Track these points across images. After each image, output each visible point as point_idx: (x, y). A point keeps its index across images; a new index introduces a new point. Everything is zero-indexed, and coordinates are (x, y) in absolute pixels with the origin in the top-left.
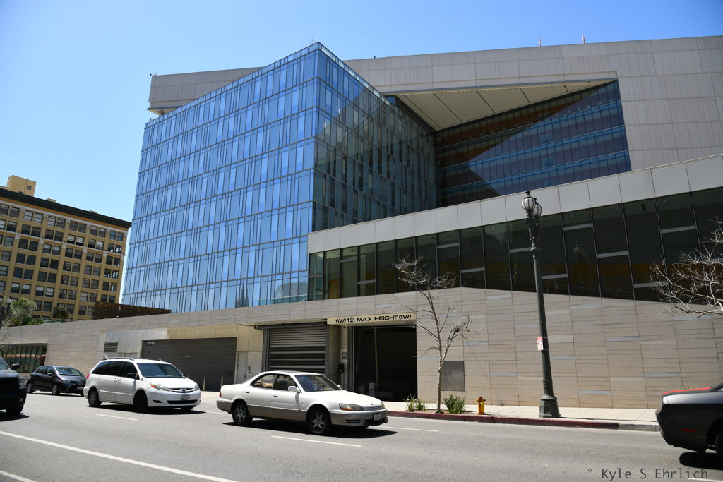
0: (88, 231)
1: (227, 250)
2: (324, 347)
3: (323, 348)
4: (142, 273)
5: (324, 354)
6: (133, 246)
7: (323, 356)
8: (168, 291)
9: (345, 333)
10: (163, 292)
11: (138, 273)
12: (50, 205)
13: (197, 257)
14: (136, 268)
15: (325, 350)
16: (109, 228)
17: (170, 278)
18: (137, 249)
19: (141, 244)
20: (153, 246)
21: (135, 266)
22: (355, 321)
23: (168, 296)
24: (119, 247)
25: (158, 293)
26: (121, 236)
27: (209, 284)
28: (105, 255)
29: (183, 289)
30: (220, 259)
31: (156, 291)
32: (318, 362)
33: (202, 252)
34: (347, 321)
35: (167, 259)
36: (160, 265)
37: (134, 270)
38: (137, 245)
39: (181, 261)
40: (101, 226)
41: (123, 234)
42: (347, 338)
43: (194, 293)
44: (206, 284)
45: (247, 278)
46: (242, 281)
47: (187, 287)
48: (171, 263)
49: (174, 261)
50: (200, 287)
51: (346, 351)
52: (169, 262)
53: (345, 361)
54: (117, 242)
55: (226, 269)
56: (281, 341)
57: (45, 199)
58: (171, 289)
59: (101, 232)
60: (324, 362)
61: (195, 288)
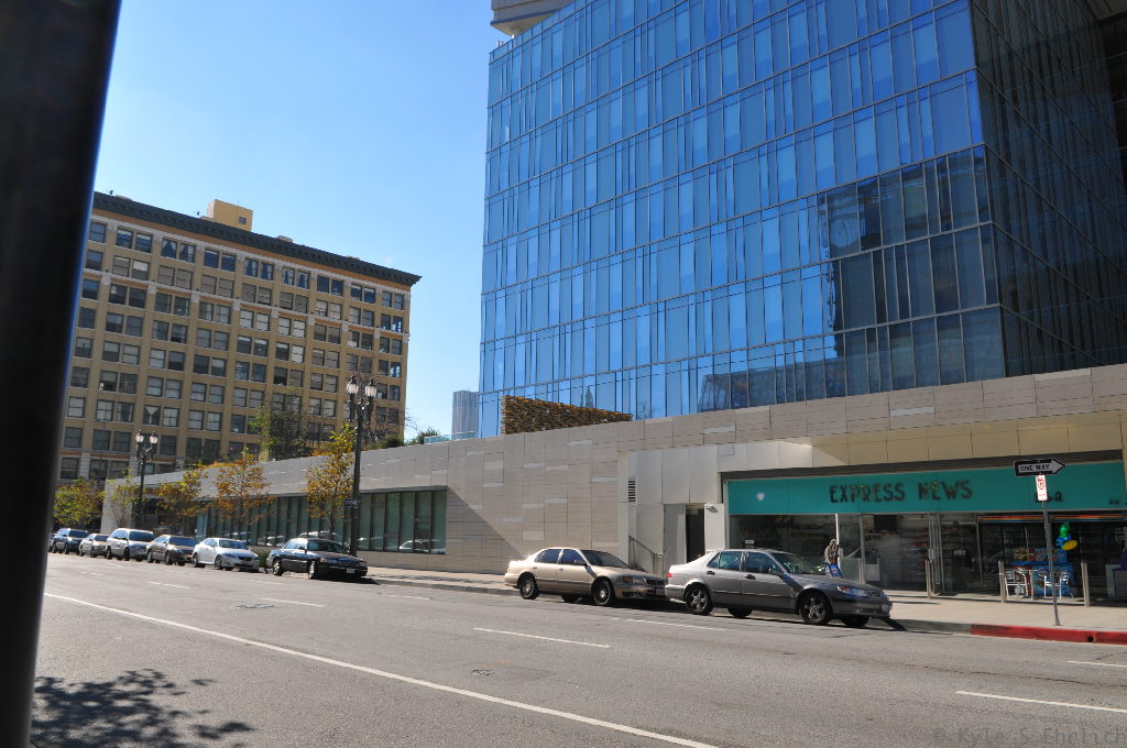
0: (347, 292)
12: (283, 247)
16: (381, 287)
24: (398, 319)
26: (399, 299)
28: (377, 336)
40: (368, 284)
41: (403, 296)
54: (395, 311)
57: (274, 236)
59: (368, 294)
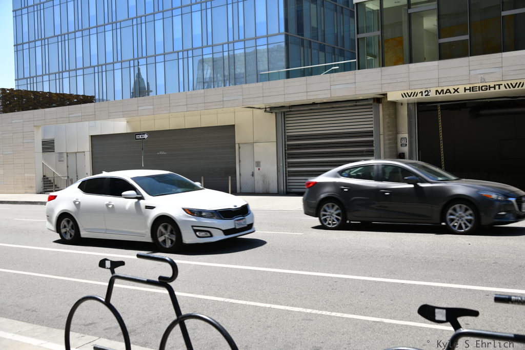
1: (159, 12)
2: (372, 132)
3: (370, 134)
4: (39, 50)
5: (372, 141)
6: (19, 13)
7: (370, 144)
8: (80, 72)
9: (404, 112)
10: (73, 74)
11: (32, 50)
13: (115, 24)
14: (29, 42)
15: (372, 136)
17: (79, 54)
18: (25, 17)
19: (31, 9)
20: (48, 12)
21: (26, 40)
22: (432, 94)
23: (80, 79)
25: (66, 75)
27: (138, 59)
29: (101, 68)
30: (150, 25)
31: (62, 72)
32: (362, 151)
33: (122, 16)
34: (419, 96)
35: (72, 29)
36: (63, 37)
37: (26, 46)
38: (25, 11)
39: (93, 31)
42: (406, 119)
43: (118, 73)
44: (134, 60)
45: (193, 49)
46: (185, 53)
47: (106, 64)
48: (79, 34)
49: (83, 30)
50: (126, 64)
51: (406, 136)
52: (75, 32)
53: (406, 150)
55: (160, 38)
56: (301, 127)
58: (83, 68)
60: (372, 151)
61: (118, 66)
